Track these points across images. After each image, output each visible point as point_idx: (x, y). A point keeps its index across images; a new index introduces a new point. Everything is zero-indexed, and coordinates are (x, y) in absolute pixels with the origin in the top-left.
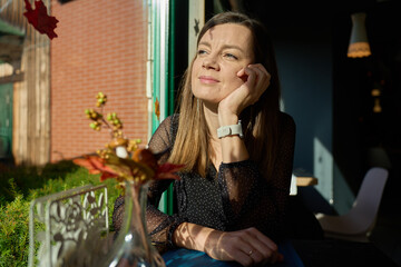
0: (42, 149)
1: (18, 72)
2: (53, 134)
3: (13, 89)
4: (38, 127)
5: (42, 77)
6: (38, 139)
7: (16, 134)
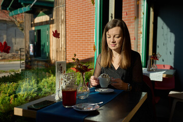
0: (63, 57)
1: (52, 19)
2: (67, 50)
3: (50, 28)
4: (61, 46)
5: (62, 22)
6: (60, 52)
7: (51, 49)
